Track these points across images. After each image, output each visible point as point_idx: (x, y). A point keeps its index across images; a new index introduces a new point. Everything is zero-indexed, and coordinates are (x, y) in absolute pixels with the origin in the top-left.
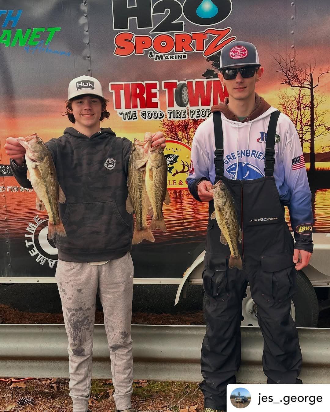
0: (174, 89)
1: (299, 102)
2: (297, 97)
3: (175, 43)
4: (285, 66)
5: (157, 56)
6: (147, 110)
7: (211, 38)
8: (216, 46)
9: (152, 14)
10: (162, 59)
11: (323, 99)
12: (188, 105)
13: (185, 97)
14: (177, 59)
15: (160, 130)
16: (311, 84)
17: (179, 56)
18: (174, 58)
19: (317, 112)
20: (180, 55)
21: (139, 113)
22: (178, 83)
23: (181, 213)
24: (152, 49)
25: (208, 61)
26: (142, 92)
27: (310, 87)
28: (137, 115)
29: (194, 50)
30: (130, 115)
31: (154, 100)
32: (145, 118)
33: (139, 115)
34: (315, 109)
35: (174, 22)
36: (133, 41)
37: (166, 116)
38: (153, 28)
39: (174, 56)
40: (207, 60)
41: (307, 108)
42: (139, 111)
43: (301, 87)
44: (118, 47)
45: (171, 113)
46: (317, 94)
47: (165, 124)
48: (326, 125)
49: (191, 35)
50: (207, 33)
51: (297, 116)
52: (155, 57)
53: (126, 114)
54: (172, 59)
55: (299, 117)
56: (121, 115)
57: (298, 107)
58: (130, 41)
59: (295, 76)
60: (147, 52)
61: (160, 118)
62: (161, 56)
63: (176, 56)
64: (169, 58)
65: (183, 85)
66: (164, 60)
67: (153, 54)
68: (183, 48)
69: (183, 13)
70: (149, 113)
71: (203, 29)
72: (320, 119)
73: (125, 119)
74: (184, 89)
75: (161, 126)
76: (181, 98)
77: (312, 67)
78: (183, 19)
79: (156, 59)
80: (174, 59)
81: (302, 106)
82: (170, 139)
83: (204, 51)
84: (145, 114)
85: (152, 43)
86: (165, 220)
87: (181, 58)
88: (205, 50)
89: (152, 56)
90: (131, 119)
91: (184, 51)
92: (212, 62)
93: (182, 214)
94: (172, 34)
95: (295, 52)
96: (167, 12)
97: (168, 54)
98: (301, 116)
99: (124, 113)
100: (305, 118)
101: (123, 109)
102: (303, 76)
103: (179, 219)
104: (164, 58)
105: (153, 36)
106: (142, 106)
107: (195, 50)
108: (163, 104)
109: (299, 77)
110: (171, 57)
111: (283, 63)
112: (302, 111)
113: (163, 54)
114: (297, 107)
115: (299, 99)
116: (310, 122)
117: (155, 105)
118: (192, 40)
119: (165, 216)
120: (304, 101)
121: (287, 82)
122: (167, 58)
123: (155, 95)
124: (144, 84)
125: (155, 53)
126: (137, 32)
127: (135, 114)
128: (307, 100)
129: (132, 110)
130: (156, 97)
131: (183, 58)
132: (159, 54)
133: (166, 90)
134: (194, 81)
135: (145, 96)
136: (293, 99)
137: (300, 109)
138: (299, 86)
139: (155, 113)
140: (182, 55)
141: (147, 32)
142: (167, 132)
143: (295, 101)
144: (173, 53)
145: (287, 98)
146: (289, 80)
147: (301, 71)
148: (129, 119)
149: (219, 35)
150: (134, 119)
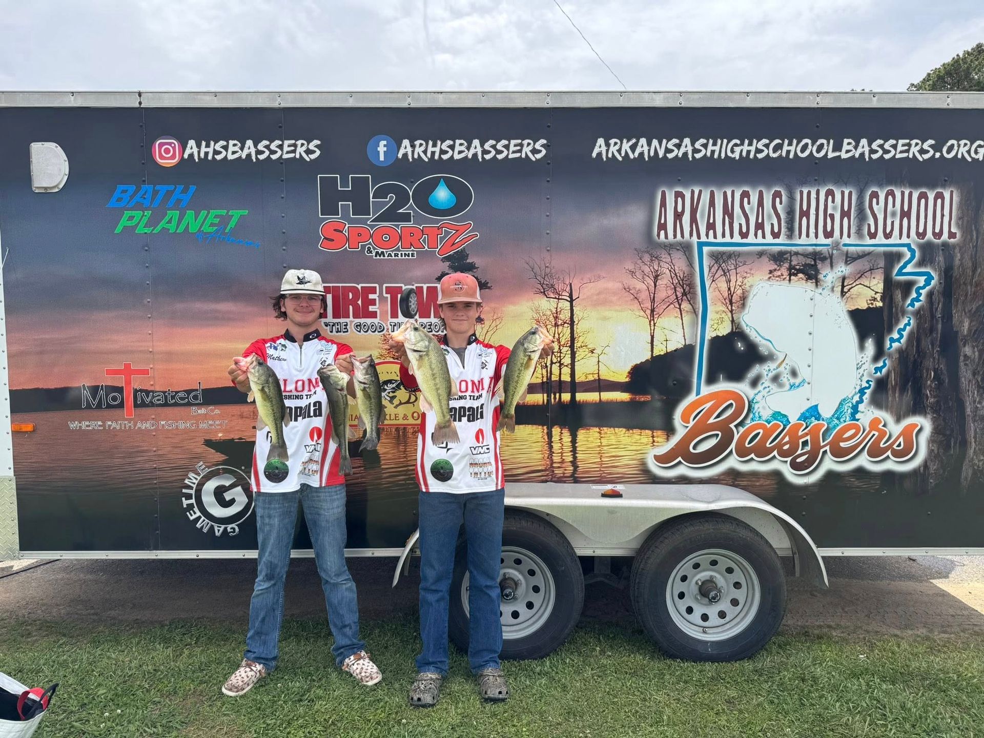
0: (399, 296)
1: (557, 317)
2: (554, 311)
3: (401, 238)
4: (538, 272)
5: (377, 253)
6: (362, 321)
7: (447, 233)
8: (453, 244)
9: (371, 200)
10: (384, 256)
11: (585, 315)
12: (417, 317)
13: (413, 306)
14: (403, 257)
15: (379, 348)
16: (571, 296)
17: (405, 254)
18: (399, 255)
19: (578, 331)
20: (407, 253)
21: (351, 325)
22: (404, 288)
23: (405, 457)
24: (370, 244)
25: (443, 262)
26: (356, 298)
27: (569, 299)
28: (348, 327)
29: (424, 248)
30: (339, 327)
31: (371, 308)
32: (360, 332)
33: (351, 328)
34: (575, 326)
35: (400, 211)
36: (345, 232)
37: (388, 329)
38: (372, 217)
39: (400, 253)
40: (442, 260)
41: (566, 325)
42: (351, 322)
43: (559, 299)
44: (325, 238)
45: (394, 326)
46: (578, 309)
47: (385, 340)
48: (589, 347)
49: (421, 228)
50: (442, 228)
51: (554, 334)
52: (374, 254)
53: (333, 326)
54: (396, 258)
55: (557, 336)
56: (326, 326)
57: (556, 324)
58: (342, 232)
59: (552, 285)
60: (363, 247)
61: (379, 332)
62: (383, 253)
63: (402, 254)
64: (393, 255)
65: (411, 291)
66: (386, 258)
67: (372, 249)
68: (411, 245)
69: (411, 201)
70: (365, 325)
71: (437, 221)
72: (581, 339)
73: (332, 332)
74: (412, 295)
75: (380, 342)
76: (408, 307)
77: (572, 275)
78: (411, 208)
79: (376, 256)
80: (400, 257)
81: (560, 322)
82: (392, 360)
83: (438, 250)
84: (360, 325)
85: (371, 236)
86: (383, 467)
87: (409, 256)
88: (439, 247)
89: (371, 252)
90: (340, 332)
91: (412, 248)
92: (448, 263)
93: (405, 459)
94: (397, 226)
95: (551, 256)
96: (391, 198)
97: (392, 251)
98: (559, 335)
99: (331, 324)
100: (564, 337)
101: (330, 319)
102: (560, 285)
103: (401, 465)
104: (386, 256)
105: (372, 227)
106: (356, 316)
107: (426, 248)
108: (384, 313)
109: (556, 287)
110: (396, 255)
111: (537, 269)
112: (560, 328)
113: (384, 250)
114: (553, 323)
115: (557, 313)
116: (569, 342)
117: (373, 315)
118: (423, 235)
119: (383, 462)
120: (562, 316)
121: (541, 292)
122: (390, 255)
123: (373, 302)
124: (359, 287)
125: (374, 249)
126: (351, 221)
127: (346, 325)
128: (565, 316)
129: (342, 320)
130: (375, 304)
131: (410, 257)
132: (380, 251)
133: (389, 296)
134: (425, 286)
135: (360, 302)
136: (549, 313)
137: (558, 326)
138: (556, 298)
139: (373, 325)
140: (410, 253)
141: (364, 222)
142: (389, 349)
143: (552, 316)
144: (398, 250)
145: (541, 312)
146: (544, 289)
147: (558, 279)
148: (337, 332)
149: (457, 231)
150: (344, 332)
